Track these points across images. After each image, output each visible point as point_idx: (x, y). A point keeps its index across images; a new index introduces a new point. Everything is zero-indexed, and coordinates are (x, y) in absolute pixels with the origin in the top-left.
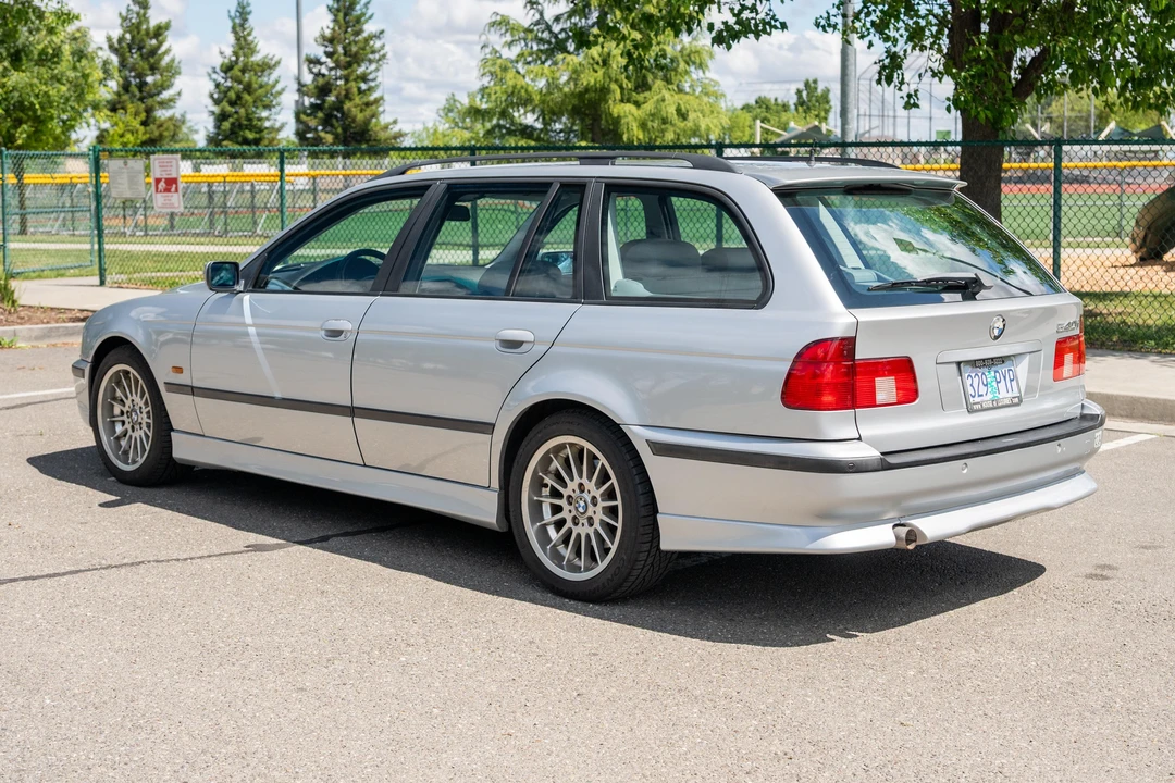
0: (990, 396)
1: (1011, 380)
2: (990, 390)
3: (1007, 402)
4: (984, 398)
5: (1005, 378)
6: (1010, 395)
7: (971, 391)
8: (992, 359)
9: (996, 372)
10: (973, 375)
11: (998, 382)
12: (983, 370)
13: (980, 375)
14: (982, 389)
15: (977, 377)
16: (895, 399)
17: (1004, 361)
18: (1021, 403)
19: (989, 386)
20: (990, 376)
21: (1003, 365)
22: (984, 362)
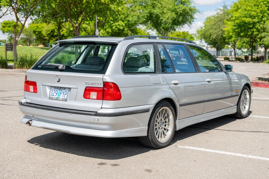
0: (56, 97)
1: (65, 94)
2: (57, 95)
3: (61, 99)
4: (55, 97)
5: (63, 93)
6: (63, 98)
7: (51, 94)
8: (61, 87)
9: (61, 91)
10: (53, 90)
12: (57, 90)
13: (56, 91)
14: (55, 94)
15: (54, 91)
16: (33, 91)
17: (65, 89)
18: (67, 101)
19: (57, 94)
20: (59, 91)
21: (65, 90)
22: (58, 88)
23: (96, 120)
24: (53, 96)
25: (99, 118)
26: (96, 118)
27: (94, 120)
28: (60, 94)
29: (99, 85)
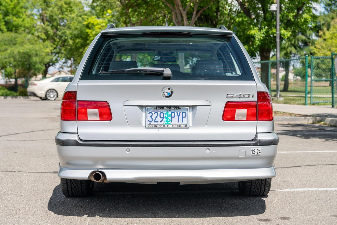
0: (164, 123)
1: (183, 117)
2: (164, 120)
3: (176, 126)
4: (159, 123)
5: (179, 116)
6: (181, 123)
7: (149, 119)
8: (170, 106)
9: (171, 113)
10: (153, 113)
11: (172, 117)
12: (162, 111)
13: (159, 113)
14: (159, 119)
15: (156, 114)
16: (98, 118)
17: (180, 108)
18: (189, 128)
19: (164, 118)
20: (166, 114)
21: (179, 110)
22: (163, 107)
23: (256, 151)
24: (155, 122)
25: (261, 149)
26: (256, 150)
27: (253, 152)
28: (170, 118)
29: (251, 96)
